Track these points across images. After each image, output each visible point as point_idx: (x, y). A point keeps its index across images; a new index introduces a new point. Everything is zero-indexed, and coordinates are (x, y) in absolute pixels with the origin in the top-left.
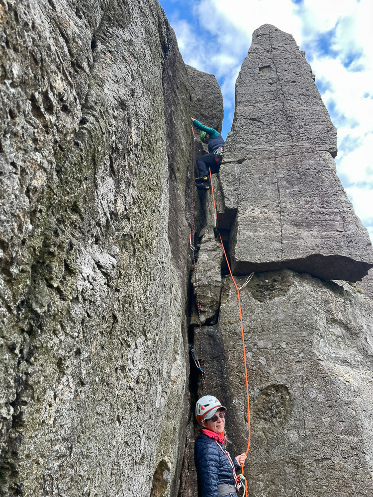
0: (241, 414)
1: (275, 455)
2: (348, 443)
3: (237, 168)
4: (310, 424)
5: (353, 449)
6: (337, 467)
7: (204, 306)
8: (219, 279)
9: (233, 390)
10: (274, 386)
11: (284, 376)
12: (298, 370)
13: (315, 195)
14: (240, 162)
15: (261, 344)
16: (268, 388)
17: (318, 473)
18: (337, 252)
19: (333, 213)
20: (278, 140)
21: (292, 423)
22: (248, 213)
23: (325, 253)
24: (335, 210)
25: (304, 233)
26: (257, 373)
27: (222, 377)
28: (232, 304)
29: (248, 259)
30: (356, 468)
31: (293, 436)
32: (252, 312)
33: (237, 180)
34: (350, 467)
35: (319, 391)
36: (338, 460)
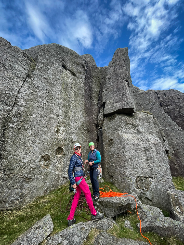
0: (105, 145)
1: (109, 153)
2: (122, 150)
3: (106, 92)
4: (116, 147)
5: (123, 151)
6: (120, 155)
7: (100, 125)
8: (102, 118)
9: (104, 141)
10: (111, 140)
11: (113, 137)
12: (115, 136)
13: (121, 94)
14: (106, 90)
15: (109, 131)
16: (110, 140)
17: (116, 156)
18: (124, 107)
19: (125, 97)
20: (114, 82)
21: (113, 147)
22: (107, 102)
23: (121, 108)
24: (125, 96)
25: (118, 104)
26: (108, 137)
27: (102, 139)
28: (105, 124)
29: (106, 113)
30: (123, 155)
31: (113, 149)
32: (108, 125)
33: (106, 95)
34: (122, 155)
35: (119, 140)
36: (120, 154)
